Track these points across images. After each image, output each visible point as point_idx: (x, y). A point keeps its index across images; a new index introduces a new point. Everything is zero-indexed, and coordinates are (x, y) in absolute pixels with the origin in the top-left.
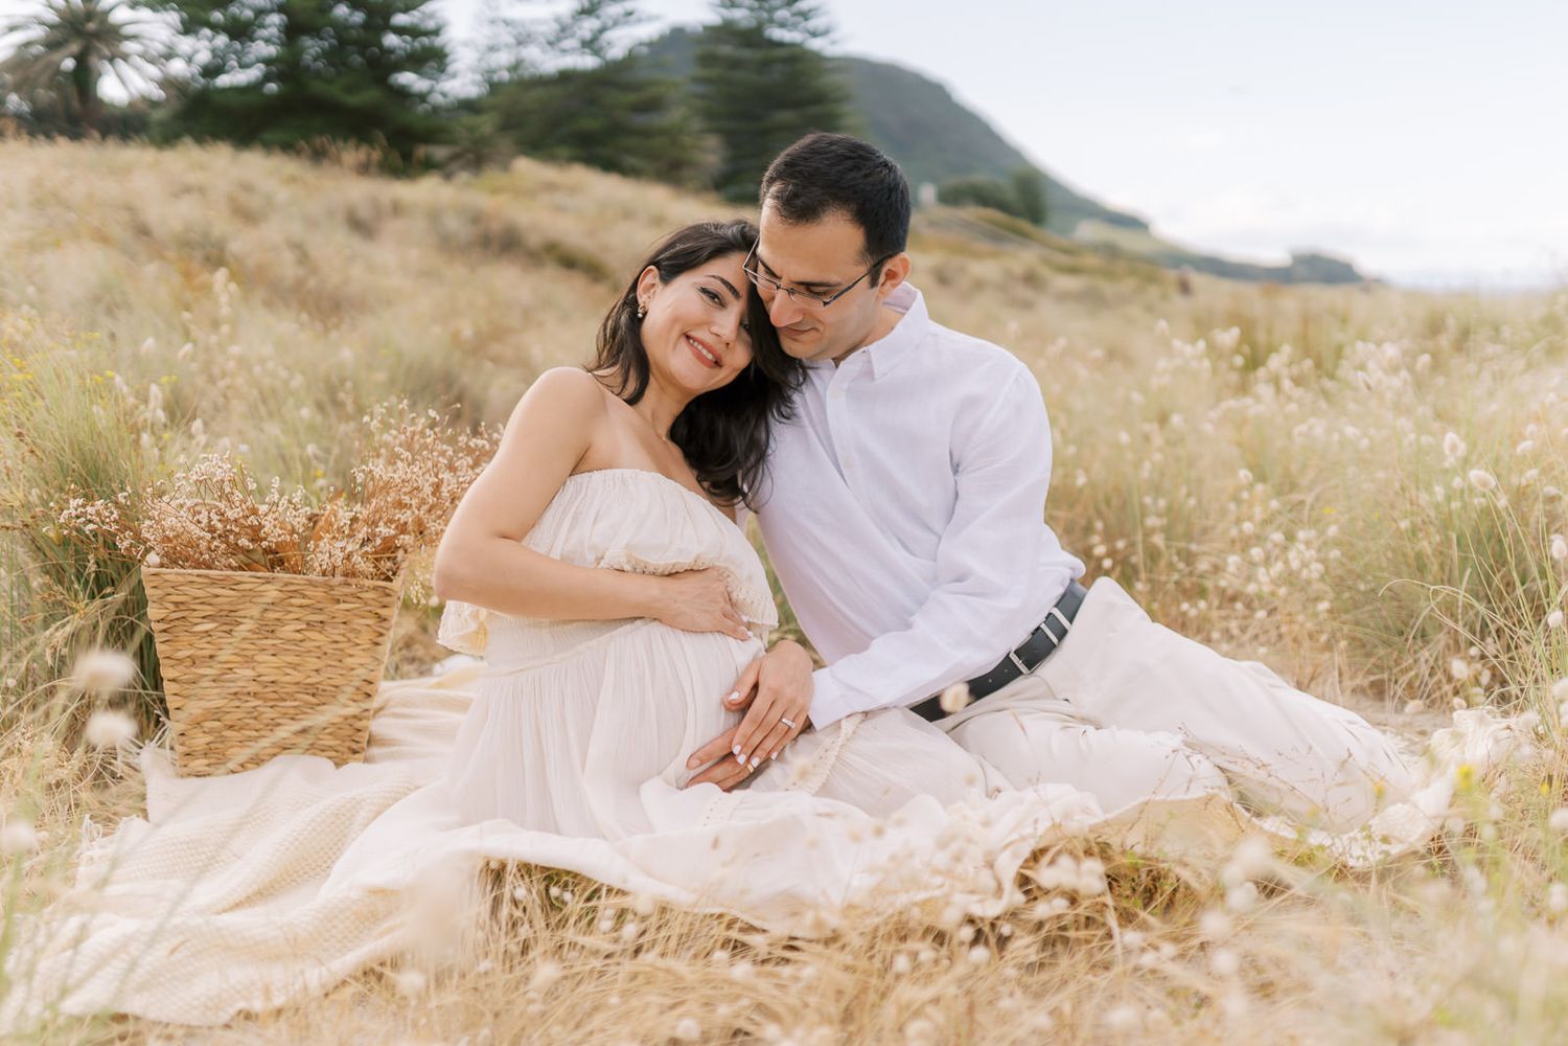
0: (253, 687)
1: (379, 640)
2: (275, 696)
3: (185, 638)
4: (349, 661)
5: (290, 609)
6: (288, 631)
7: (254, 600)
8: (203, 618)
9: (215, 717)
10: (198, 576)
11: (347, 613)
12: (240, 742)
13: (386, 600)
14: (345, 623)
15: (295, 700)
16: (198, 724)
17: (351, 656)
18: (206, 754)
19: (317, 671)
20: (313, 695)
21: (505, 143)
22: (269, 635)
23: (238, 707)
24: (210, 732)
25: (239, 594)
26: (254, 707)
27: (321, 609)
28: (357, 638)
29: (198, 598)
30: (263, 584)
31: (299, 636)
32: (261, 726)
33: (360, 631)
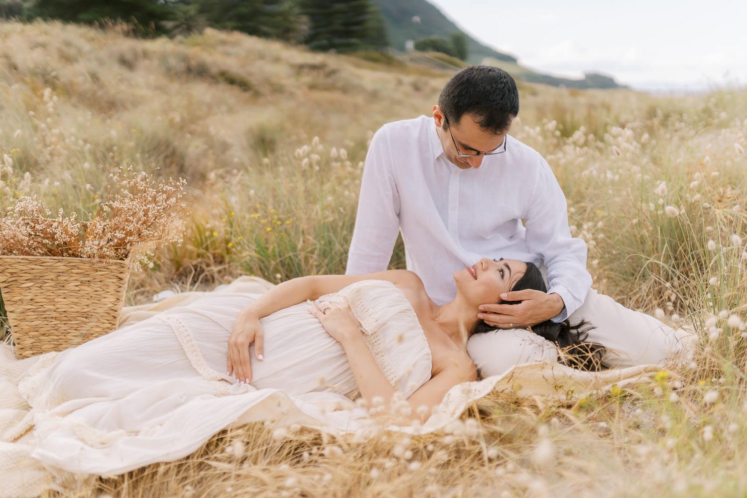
0: (54, 314)
1: (119, 289)
2: (66, 318)
3: (17, 290)
4: (104, 300)
5: (72, 275)
6: (71, 286)
7: (53, 271)
8: (26, 280)
9: (35, 330)
10: (22, 259)
11: (101, 276)
12: (49, 342)
13: (122, 269)
14: (100, 281)
15: (77, 320)
16: (26, 333)
17: (105, 298)
18: (31, 348)
19: (87, 305)
20: (86, 318)
21: (202, 19)
22: (62, 288)
23: (47, 324)
24: (33, 337)
25: (44, 268)
26: (56, 324)
27: (88, 275)
28: (107, 289)
29: (23, 270)
30: (57, 262)
31: (77, 288)
32: (59, 334)
33: (109, 286)
